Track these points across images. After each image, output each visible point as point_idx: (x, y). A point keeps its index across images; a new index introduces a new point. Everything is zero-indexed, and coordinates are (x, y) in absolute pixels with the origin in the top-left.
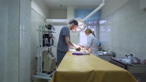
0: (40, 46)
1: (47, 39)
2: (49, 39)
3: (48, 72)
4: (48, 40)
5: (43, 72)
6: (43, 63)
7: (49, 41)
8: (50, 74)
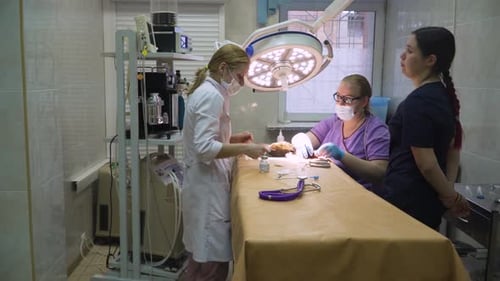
0: (128, 134)
1: (156, 97)
2: (166, 96)
3: (170, 259)
4: (162, 103)
5: (145, 258)
6: (142, 214)
7: (166, 109)
8: (178, 267)
